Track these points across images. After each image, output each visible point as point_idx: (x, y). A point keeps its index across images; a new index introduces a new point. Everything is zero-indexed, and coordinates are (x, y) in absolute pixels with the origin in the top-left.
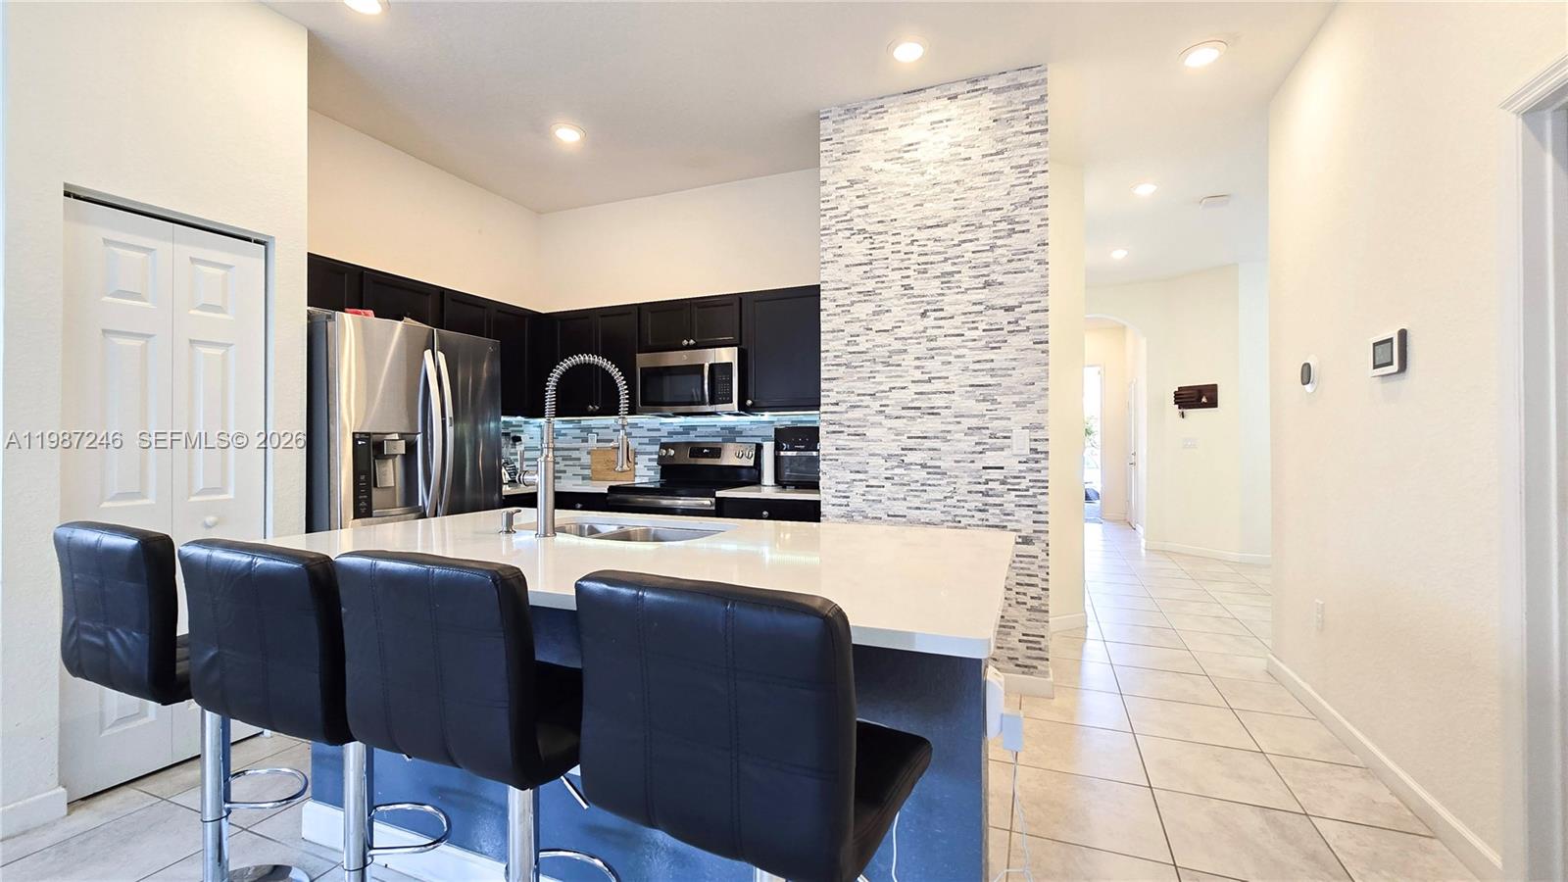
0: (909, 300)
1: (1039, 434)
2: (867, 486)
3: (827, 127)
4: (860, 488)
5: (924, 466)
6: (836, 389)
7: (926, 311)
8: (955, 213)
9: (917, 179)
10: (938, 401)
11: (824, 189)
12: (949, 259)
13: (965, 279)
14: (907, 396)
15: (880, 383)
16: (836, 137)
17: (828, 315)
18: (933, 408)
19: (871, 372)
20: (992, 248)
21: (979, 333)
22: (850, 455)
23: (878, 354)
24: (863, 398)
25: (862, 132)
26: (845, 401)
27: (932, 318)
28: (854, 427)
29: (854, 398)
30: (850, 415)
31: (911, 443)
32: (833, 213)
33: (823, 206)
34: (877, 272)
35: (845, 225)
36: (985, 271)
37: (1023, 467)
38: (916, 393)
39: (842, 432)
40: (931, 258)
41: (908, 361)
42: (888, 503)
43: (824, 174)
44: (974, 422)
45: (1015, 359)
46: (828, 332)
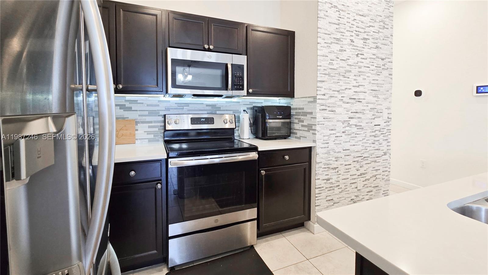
0: (352, 47)
1: (390, 111)
2: (336, 137)
4: (333, 138)
5: (355, 125)
6: (324, 87)
7: (358, 54)
8: (368, 12)
10: (361, 96)
12: (366, 32)
13: (371, 43)
14: (350, 93)
15: (341, 86)
18: (359, 99)
19: (338, 80)
20: (378, 32)
21: (373, 68)
22: (329, 121)
23: (341, 71)
26: (327, 94)
27: (360, 57)
28: (331, 107)
29: (331, 92)
30: (329, 101)
31: (352, 115)
36: (376, 42)
37: (385, 125)
38: (354, 92)
40: (360, 30)
41: (351, 76)
44: (372, 106)
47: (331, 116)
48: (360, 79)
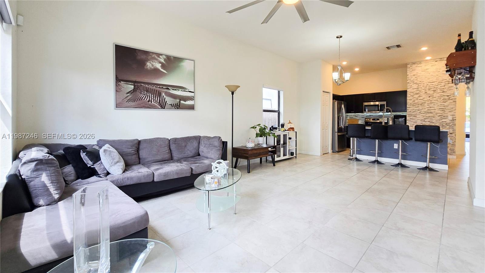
0: (426, 94)
1: (454, 116)
3: (409, 66)
5: (429, 122)
6: (410, 109)
7: (430, 96)
8: (436, 80)
9: (428, 75)
10: (432, 111)
11: (408, 76)
12: (435, 88)
13: (439, 91)
14: (426, 110)
15: (420, 108)
16: (411, 68)
17: (409, 97)
19: (418, 106)
20: (444, 86)
22: (413, 120)
23: (420, 103)
24: (416, 110)
25: (416, 67)
29: (414, 110)
30: (413, 113)
31: (426, 118)
32: (410, 80)
33: (408, 79)
34: (419, 90)
35: (413, 82)
36: (443, 90)
37: (451, 122)
38: (428, 110)
39: (412, 116)
40: (431, 88)
41: (426, 104)
43: (408, 74)
44: (440, 114)
45: (449, 104)
46: (409, 99)
47: (414, 118)
48: (432, 105)
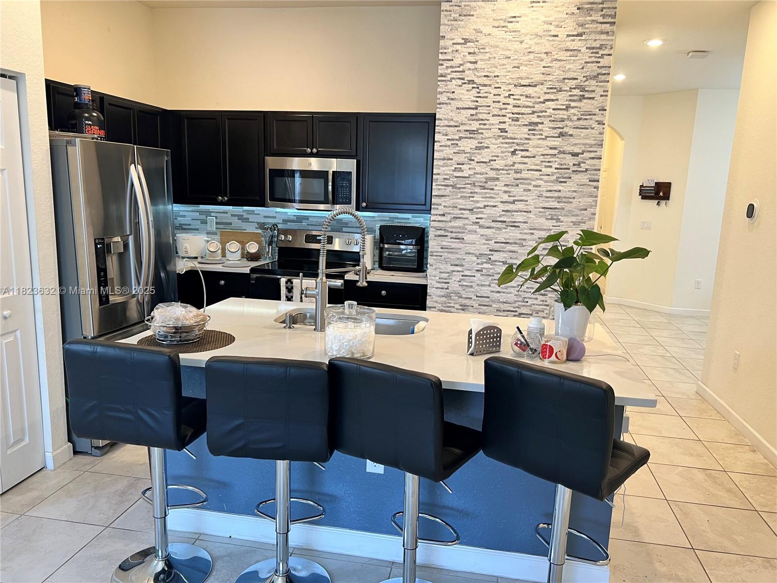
0: (503, 141)
2: (463, 276)
4: (457, 277)
5: (504, 263)
6: (443, 204)
7: (516, 150)
8: (543, 77)
9: (517, 46)
10: (519, 217)
11: (443, 42)
12: (537, 112)
13: (546, 129)
15: (477, 202)
17: (441, 146)
18: (515, 222)
19: (471, 193)
20: (567, 108)
21: (553, 170)
22: (451, 253)
23: (478, 180)
24: (463, 212)
26: (450, 214)
27: (520, 156)
28: (456, 233)
29: (456, 211)
30: (453, 224)
31: (497, 246)
32: (450, 63)
33: (441, 56)
35: (458, 75)
36: (561, 124)
38: (503, 211)
39: (446, 236)
40: (522, 110)
41: (499, 186)
42: (477, 288)
45: (575, 191)
46: (440, 159)
47: (455, 245)
